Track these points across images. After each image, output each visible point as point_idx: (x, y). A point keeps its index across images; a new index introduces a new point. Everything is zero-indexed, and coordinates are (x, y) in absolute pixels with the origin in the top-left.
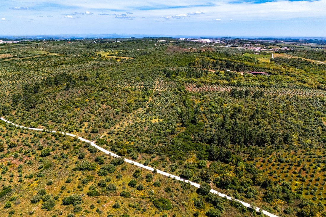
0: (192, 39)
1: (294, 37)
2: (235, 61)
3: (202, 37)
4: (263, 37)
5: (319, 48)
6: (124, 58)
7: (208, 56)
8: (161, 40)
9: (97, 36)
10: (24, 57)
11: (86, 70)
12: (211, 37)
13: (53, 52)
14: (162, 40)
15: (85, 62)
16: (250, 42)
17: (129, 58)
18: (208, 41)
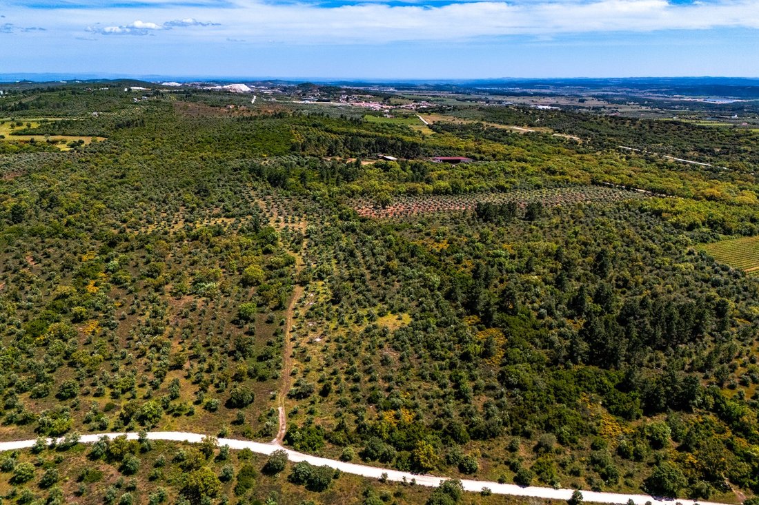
0: (201, 85)
1: (404, 81)
4: (348, 80)
5: (471, 100)
6: (77, 139)
8: (132, 88)
12: (251, 80)
14: (138, 88)
16: (344, 92)
17: (88, 138)
18: (244, 88)
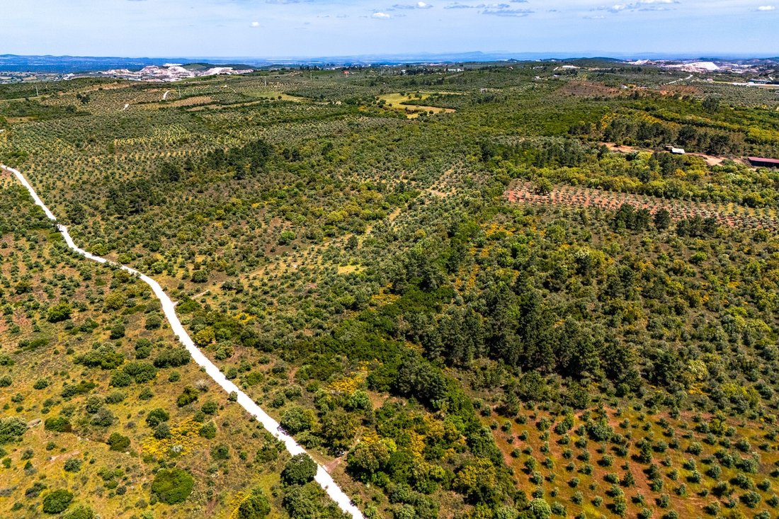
2: (725, 124)
3: (704, 56)
6: (431, 109)
7: (647, 110)
8: (564, 66)
9: (436, 58)
10: (230, 104)
11: (318, 136)
13: (293, 95)
14: (569, 67)
15: (336, 119)
17: (441, 109)
18: (711, 66)
